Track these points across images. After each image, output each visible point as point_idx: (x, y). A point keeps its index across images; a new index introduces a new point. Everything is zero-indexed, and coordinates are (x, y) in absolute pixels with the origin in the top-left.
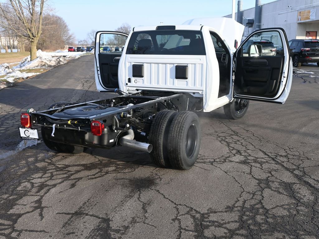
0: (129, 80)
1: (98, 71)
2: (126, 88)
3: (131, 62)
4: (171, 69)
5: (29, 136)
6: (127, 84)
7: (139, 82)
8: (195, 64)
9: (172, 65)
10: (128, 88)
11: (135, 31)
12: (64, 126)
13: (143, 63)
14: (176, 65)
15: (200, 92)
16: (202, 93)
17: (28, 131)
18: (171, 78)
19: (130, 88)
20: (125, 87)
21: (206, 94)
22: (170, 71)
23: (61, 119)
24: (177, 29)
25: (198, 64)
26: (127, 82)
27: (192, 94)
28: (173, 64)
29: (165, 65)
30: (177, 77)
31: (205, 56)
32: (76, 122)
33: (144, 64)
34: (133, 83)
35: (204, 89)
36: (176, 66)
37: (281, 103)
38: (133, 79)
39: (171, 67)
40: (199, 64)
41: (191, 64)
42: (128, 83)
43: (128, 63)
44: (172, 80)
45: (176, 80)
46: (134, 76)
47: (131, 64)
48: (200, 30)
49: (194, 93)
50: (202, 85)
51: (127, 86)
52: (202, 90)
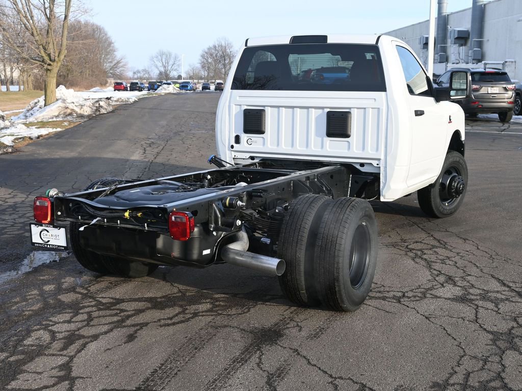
0: (237, 140)
2: (231, 154)
3: (240, 105)
4: (317, 119)
5: (49, 241)
6: (232, 147)
7: (256, 142)
8: (365, 108)
9: (320, 111)
10: (234, 153)
11: (249, 45)
12: (117, 223)
13: (264, 106)
14: (329, 110)
15: (375, 163)
16: (378, 164)
17: (48, 232)
18: (317, 135)
19: (239, 155)
20: (228, 152)
21: (386, 167)
23: (111, 207)
24: (330, 41)
25: (371, 109)
26: (233, 142)
27: (358, 167)
28: (323, 108)
29: (306, 110)
30: (329, 135)
31: (383, 93)
32: (139, 215)
33: (266, 109)
34: (243, 145)
35: (382, 157)
36: (329, 113)
38: (244, 137)
39: (317, 115)
41: (357, 108)
42: (235, 145)
43: (234, 106)
44: (320, 139)
45: (328, 140)
46: (247, 131)
47: (241, 108)
49: (362, 165)
50: (377, 149)
51: (232, 151)
52: (379, 160)
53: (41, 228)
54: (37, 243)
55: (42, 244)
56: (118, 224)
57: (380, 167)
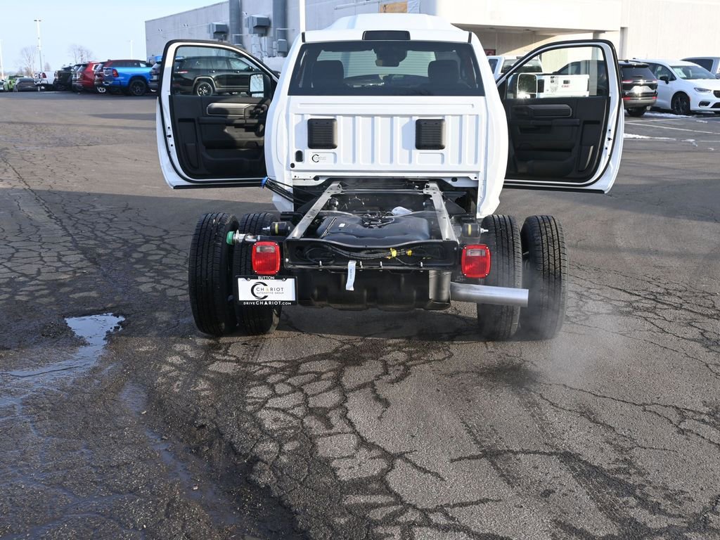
0: (299, 156)
1: (166, 137)
2: (291, 175)
3: (303, 115)
4: (404, 128)
5: (266, 297)
6: (293, 165)
7: (324, 158)
8: (461, 116)
9: (407, 120)
10: (294, 174)
11: (309, 40)
13: (335, 115)
14: (417, 118)
15: (472, 176)
16: (476, 178)
17: (265, 285)
18: (404, 147)
19: (301, 175)
20: (286, 173)
21: (485, 180)
22: (403, 131)
23: (368, 247)
24: (413, 37)
25: (468, 116)
26: (293, 160)
27: (450, 182)
28: (410, 116)
29: (389, 119)
30: (419, 146)
31: (482, 98)
32: (409, 252)
33: (338, 118)
34: (308, 163)
35: (482, 170)
36: (418, 122)
37: (601, 192)
38: (308, 153)
39: (403, 125)
40: (470, 115)
41: (452, 115)
42: (296, 163)
43: (294, 116)
44: (408, 151)
45: (418, 153)
46: (312, 145)
47: (303, 119)
48: (466, 41)
49: (454, 179)
50: (476, 161)
51: (291, 170)
52: (478, 172)
53: (253, 282)
54: (246, 301)
55: (255, 301)
56: (380, 267)
57: (478, 181)
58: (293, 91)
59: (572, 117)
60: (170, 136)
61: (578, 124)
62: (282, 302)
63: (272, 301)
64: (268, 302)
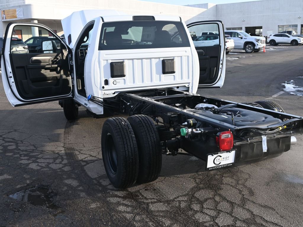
0: (106, 82)
1: (8, 78)
2: (102, 92)
3: (107, 60)
4: (156, 64)
5: (220, 163)
6: (103, 87)
7: (119, 82)
8: (181, 57)
9: (158, 60)
10: (103, 92)
11: (105, 21)
13: (124, 60)
14: (162, 59)
15: (187, 85)
16: (188, 86)
17: (220, 156)
18: (157, 73)
19: (107, 92)
20: (100, 92)
21: (192, 87)
24: (156, 19)
25: (184, 57)
26: (103, 84)
28: (159, 58)
29: (149, 60)
30: (164, 72)
31: (189, 47)
34: (111, 86)
35: (191, 82)
37: (219, 87)
38: (111, 80)
40: (185, 56)
41: (178, 57)
42: (105, 86)
43: (103, 61)
44: (158, 76)
45: (163, 76)
46: (113, 76)
47: (107, 62)
48: (180, 21)
49: (178, 87)
50: (188, 78)
51: (102, 90)
52: (189, 83)
54: (210, 168)
55: (215, 167)
56: (275, 136)
58: (101, 48)
59: (204, 55)
60: (11, 77)
61: (208, 58)
62: (228, 164)
63: (223, 165)
64: (221, 166)
